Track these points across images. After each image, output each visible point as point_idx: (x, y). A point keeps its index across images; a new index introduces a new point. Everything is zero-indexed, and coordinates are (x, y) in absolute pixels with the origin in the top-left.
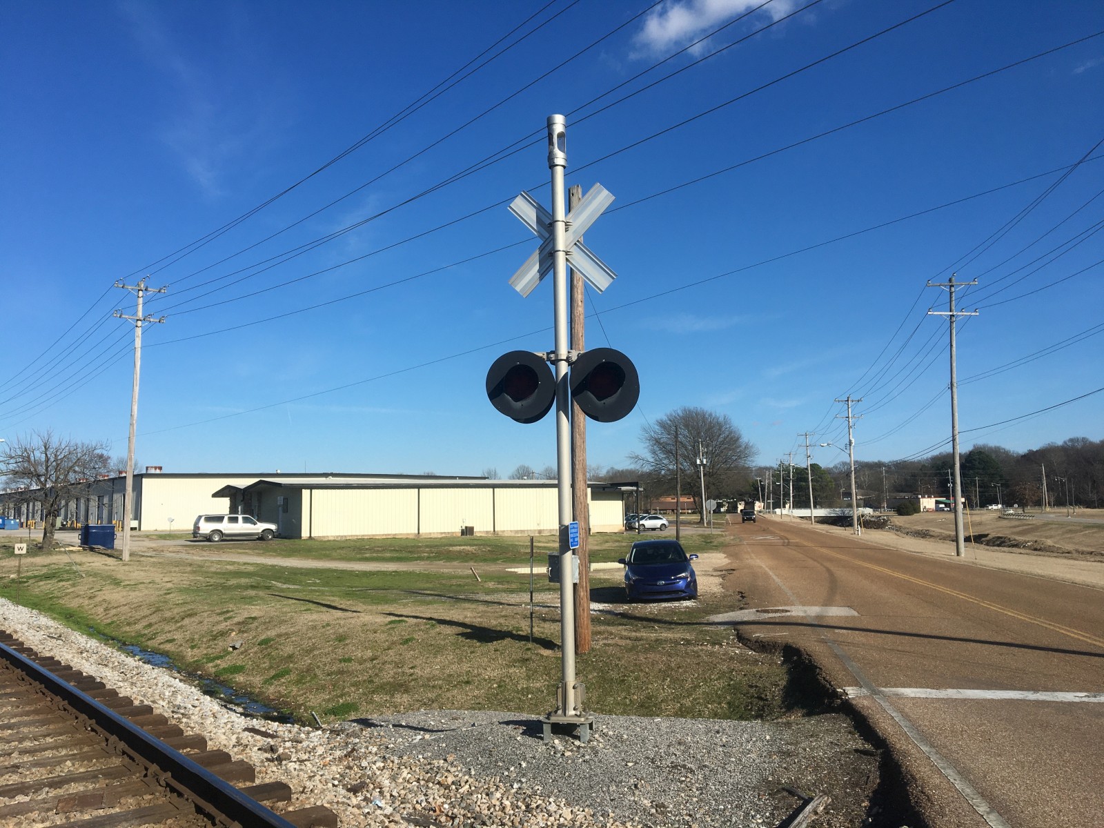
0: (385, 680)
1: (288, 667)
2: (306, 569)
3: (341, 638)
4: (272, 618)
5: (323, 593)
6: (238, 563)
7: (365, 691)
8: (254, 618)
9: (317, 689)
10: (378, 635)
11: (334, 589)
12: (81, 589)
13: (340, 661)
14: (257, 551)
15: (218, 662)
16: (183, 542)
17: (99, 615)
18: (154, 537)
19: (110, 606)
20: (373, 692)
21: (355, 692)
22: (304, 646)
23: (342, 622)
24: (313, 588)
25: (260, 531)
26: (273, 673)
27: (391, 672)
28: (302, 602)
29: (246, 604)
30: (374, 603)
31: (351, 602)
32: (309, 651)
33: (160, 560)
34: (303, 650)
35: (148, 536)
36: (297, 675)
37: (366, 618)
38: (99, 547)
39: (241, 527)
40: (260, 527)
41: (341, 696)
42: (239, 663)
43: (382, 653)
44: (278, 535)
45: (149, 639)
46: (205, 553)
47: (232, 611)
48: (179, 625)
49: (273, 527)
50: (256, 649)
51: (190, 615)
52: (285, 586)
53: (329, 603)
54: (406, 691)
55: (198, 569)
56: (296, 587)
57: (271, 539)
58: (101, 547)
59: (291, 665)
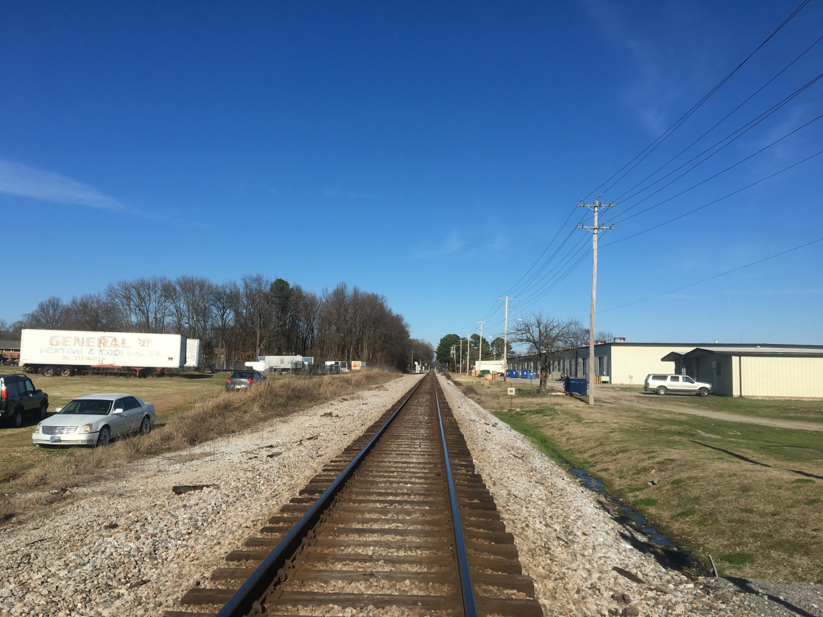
0: (784, 538)
1: (694, 507)
2: (732, 422)
3: (745, 489)
4: (687, 461)
5: (739, 444)
6: (675, 413)
7: (763, 544)
8: (672, 460)
9: (717, 534)
10: (782, 491)
11: (752, 442)
12: (556, 423)
13: (742, 510)
14: (693, 404)
15: (638, 493)
16: (637, 394)
17: (563, 444)
18: (618, 389)
19: (571, 437)
20: (771, 547)
21: (752, 544)
22: (709, 491)
23: (749, 474)
24: (732, 439)
25: (697, 389)
26: (680, 510)
27: (793, 531)
28: (717, 451)
29: (668, 447)
30: (785, 459)
31: (763, 456)
32: (714, 496)
33: (616, 406)
34: (708, 494)
35: (614, 388)
36: (701, 516)
37: (774, 473)
38: (577, 393)
39: (681, 384)
40: (698, 385)
41: (739, 544)
42: (654, 497)
43: (785, 510)
44: (712, 393)
45: (591, 466)
46: (651, 403)
47: (656, 452)
48: (614, 458)
49: (708, 386)
50: (669, 487)
51: (623, 451)
52: (707, 435)
53: (741, 454)
54: (807, 553)
55: (642, 415)
56: (717, 437)
57: (707, 396)
58: (578, 394)
59: (697, 507)
